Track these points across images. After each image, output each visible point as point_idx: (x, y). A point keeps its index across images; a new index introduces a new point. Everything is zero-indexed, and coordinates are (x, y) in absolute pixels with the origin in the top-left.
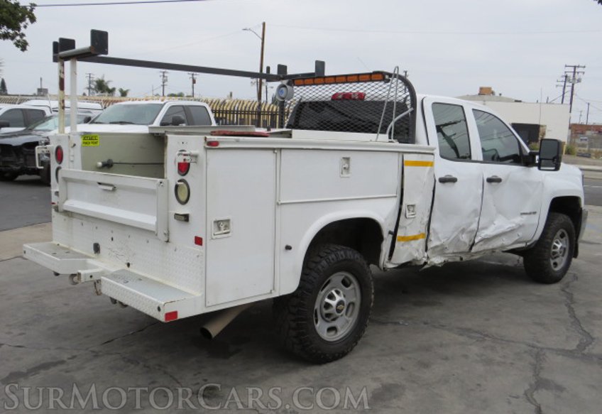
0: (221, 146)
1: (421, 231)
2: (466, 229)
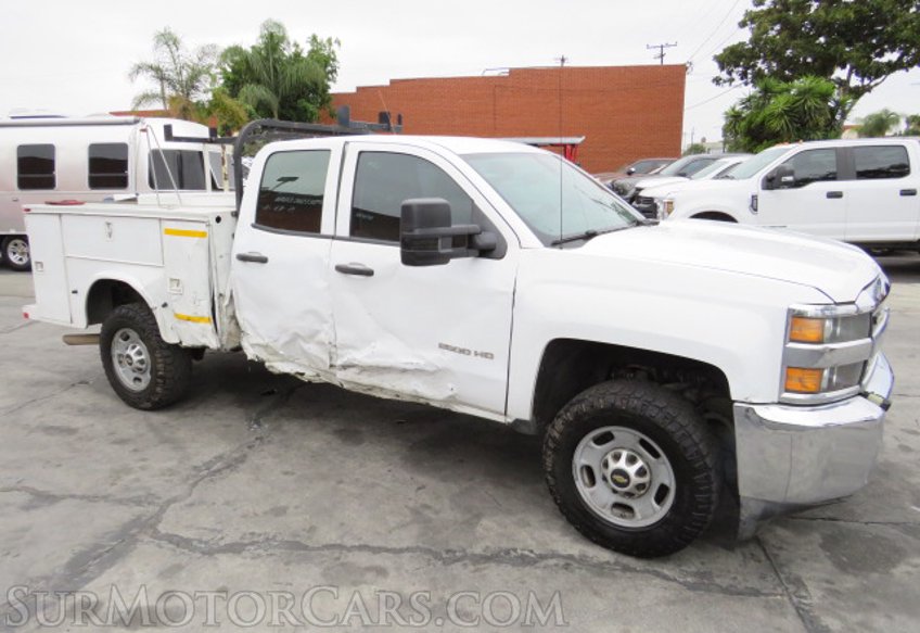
0: (32, 211)
1: (200, 314)
2: (312, 336)
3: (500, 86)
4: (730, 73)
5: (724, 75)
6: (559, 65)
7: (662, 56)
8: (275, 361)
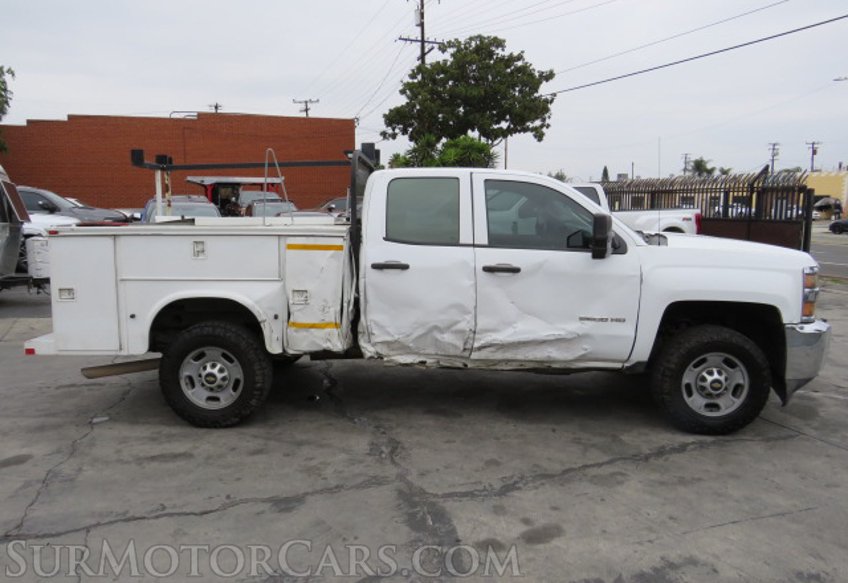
1: (327, 320)
2: (448, 328)
3: (188, 128)
4: (394, 130)
5: (389, 131)
6: (213, 111)
7: (307, 110)
8: (394, 355)
